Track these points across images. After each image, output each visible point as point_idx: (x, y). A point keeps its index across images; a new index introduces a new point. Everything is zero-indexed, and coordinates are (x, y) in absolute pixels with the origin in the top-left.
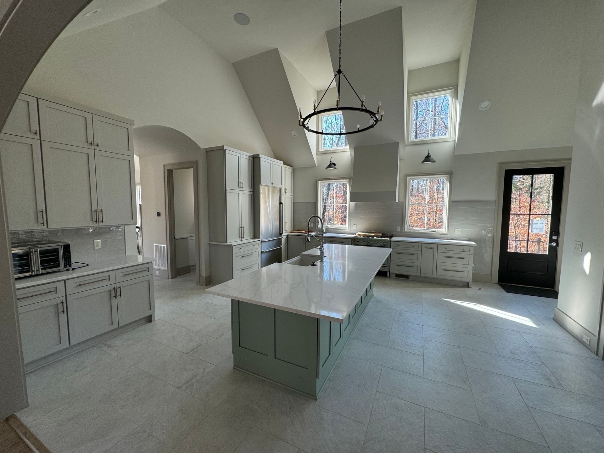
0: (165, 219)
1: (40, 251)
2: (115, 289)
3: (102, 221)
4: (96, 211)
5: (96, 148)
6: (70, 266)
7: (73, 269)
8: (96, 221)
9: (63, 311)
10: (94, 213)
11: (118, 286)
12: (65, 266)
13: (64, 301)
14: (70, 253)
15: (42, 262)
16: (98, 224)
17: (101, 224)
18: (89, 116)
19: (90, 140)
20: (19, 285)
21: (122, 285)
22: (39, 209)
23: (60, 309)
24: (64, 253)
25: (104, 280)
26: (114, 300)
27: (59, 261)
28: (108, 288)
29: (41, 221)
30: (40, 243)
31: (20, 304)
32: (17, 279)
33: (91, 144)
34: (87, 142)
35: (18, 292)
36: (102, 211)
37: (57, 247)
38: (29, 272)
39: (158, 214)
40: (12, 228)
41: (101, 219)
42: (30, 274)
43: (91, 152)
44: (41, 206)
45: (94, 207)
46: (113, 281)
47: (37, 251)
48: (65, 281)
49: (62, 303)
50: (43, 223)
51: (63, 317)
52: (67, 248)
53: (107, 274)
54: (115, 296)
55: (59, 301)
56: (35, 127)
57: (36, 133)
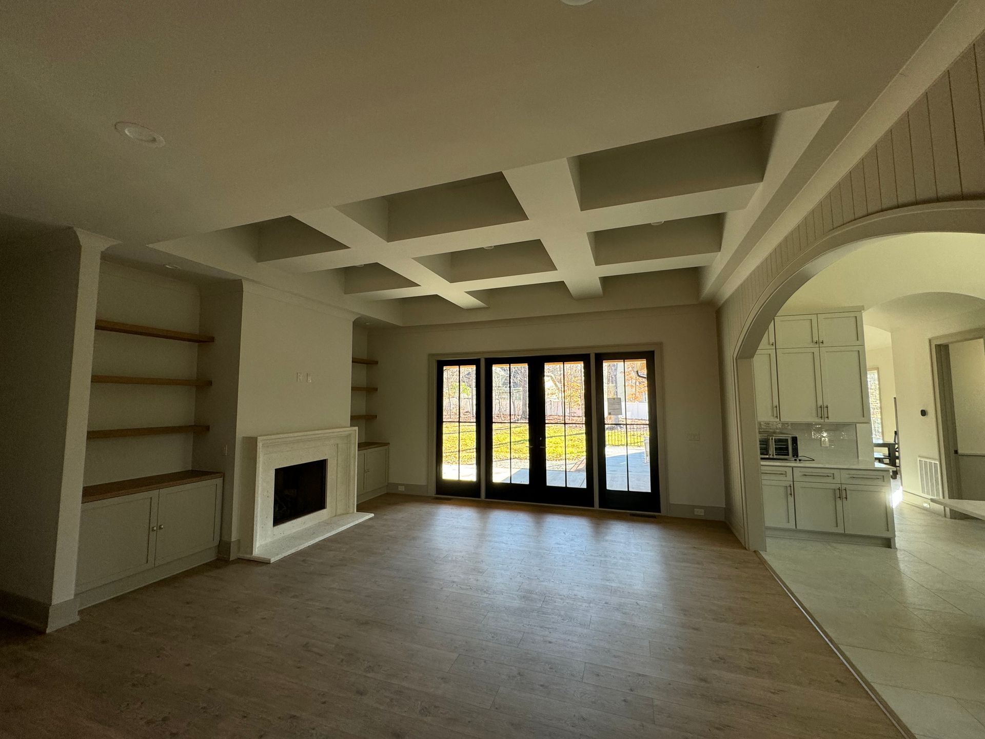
0: (934, 419)
1: (775, 439)
2: (839, 489)
3: (828, 417)
4: (821, 407)
5: (821, 345)
6: (797, 456)
7: (800, 460)
8: (822, 417)
9: (791, 494)
10: (819, 409)
11: (843, 488)
12: (793, 456)
13: (792, 486)
14: (797, 445)
15: (776, 449)
16: (823, 421)
17: (826, 420)
18: (814, 317)
19: (815, 339)
20: (763, 463)
21: (848, 487)
22: (774, 405)
23: (789, 492)
24: (793, 444)
25: (828, 476)
26: (839, 502)
27: (788, 451)
28: (833, 486)
29: (775, 415)
30: (774, 433)
31: (764, 477)
32: (762, 459)
33: (816, 343)
34: (813, 342)
35: (763, 468)
36: (827, 407)
37: (787, 438)
38: (767, 455)
39: (924, 413)
40: (759, 420)
41: (826, 416)
42: (768, 456)
43: (816, 350)
44: (776, 403)
45: (820, 403)
46: (837, 480)
47: (772, 439)
48: (793, 467)
49: (791, 486)
50: (777, 417)
51: (791, 499)
52: (795, 440)
53: (832, 471)
54: (840, 497)
55: (787, 484)
56: (772, 341)
57: (773, 344)
